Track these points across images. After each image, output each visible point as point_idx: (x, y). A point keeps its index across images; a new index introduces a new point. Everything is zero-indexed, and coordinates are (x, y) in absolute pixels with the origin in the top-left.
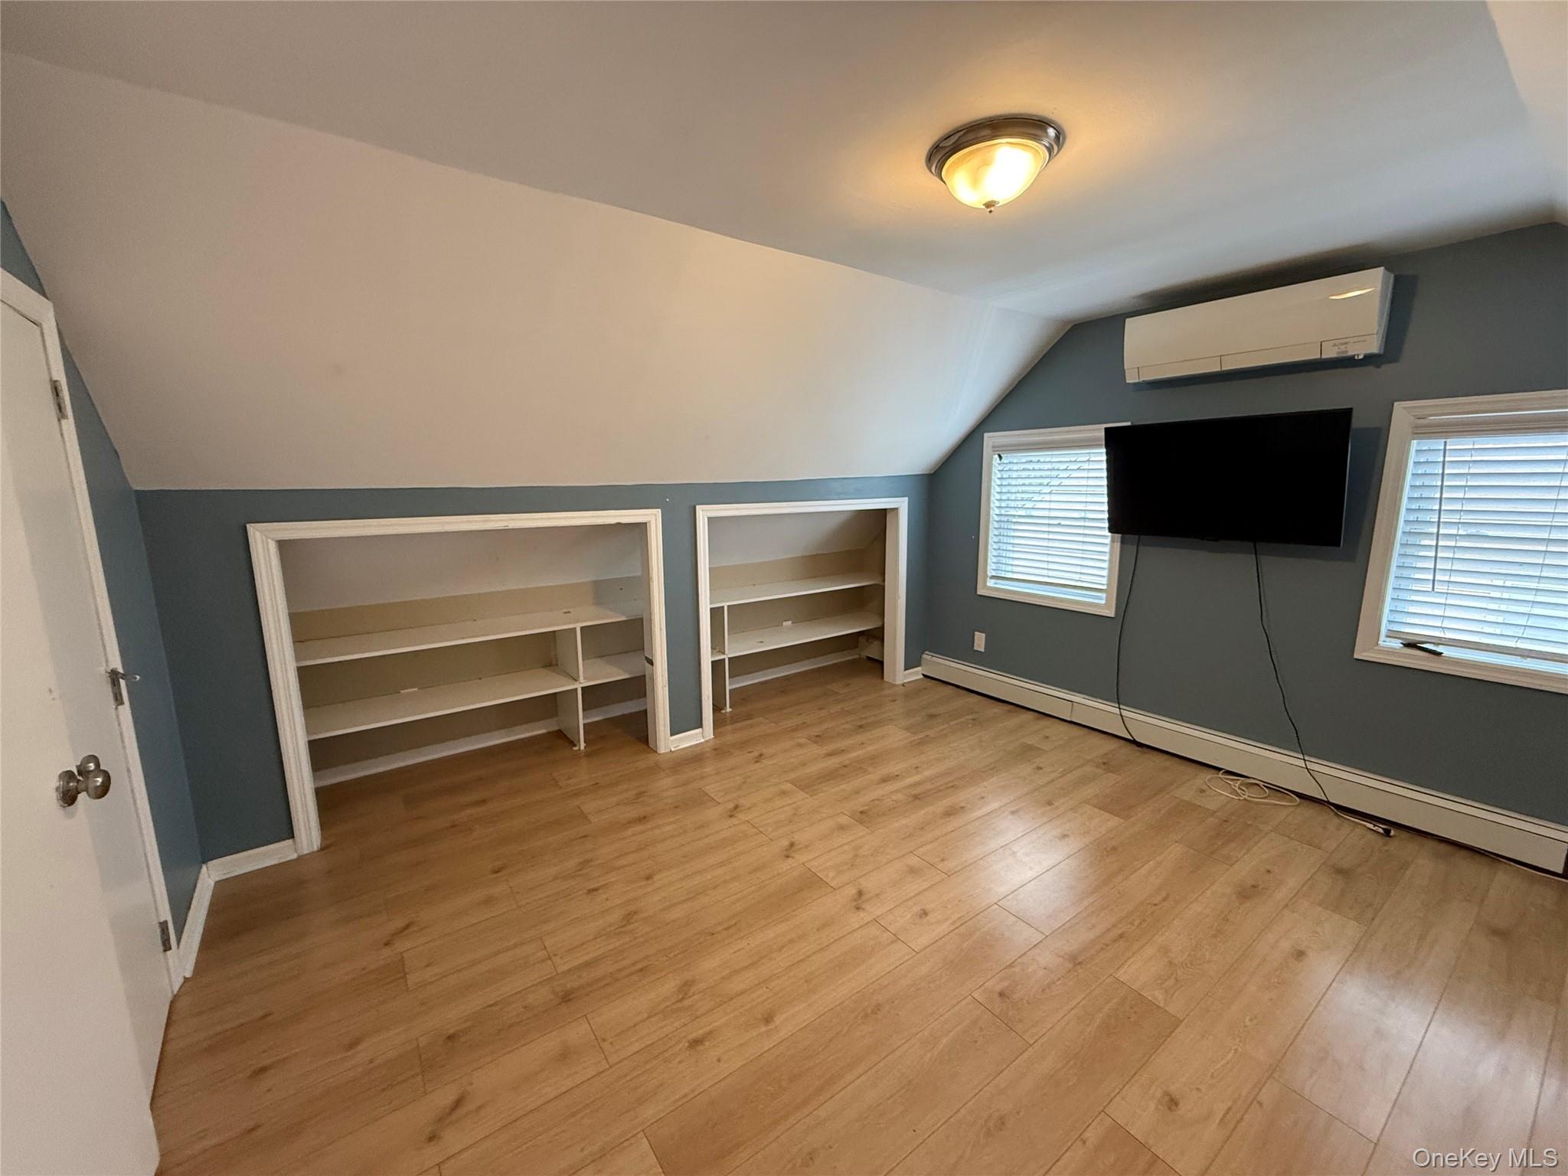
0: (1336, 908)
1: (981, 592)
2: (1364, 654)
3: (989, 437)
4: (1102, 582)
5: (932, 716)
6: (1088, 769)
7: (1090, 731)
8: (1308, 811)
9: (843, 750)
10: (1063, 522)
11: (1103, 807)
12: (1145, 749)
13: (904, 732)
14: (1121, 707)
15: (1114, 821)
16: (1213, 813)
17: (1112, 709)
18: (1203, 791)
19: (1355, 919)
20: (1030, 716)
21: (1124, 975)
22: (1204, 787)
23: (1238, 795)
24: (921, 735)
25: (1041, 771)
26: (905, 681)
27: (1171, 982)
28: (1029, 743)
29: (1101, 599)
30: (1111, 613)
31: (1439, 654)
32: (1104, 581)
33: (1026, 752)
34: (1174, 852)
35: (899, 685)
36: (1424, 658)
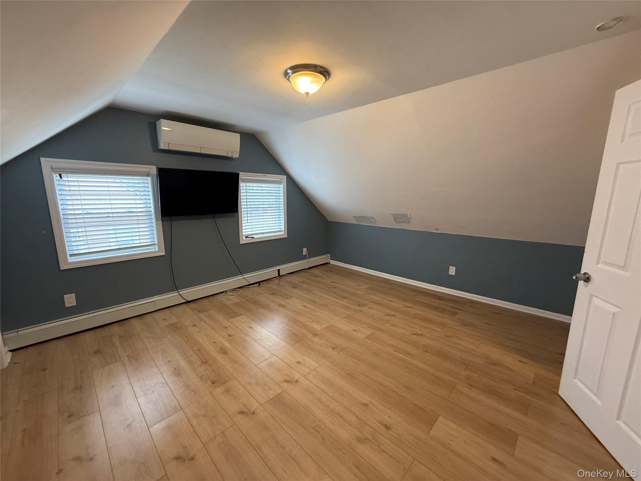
1: (63, 267)
2: (242, 242)
3: (46, 161)
4: (154, 240)
12: (193, 302)
17: (175, 294)
29: (155, 249)
30: (163, 253)
31: (254, 237)
36: (251, 239)
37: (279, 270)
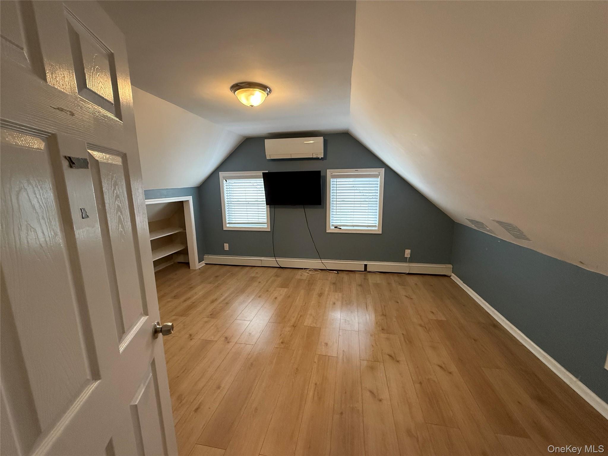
0: (336, 292)
1: (224, 229)
2: (329, 231)
3: (221, 174)
4: (265, 220)
5: (217, 277)
6: (273, 278)
7: (268, 268)
8: (324, 272)
9: (190, 298)
10: (250, 202)
11: (282, 287)
12: (284, 269)
13: (209, 284)
14: (276, 258)
15: (286, 290)
16: (306, 280)
17: (273, 259)
18: (301, 275)
19: (340, 292)
20: (248, 268)
21: (305, 324)
22: (301, 274)
23: (309, 273)
24: (216, 284)
25: (260, 283)
26: (200, 267)
27: (315, 321)
28: (253, 276)
29: (265, 226)
30: (269, 230)
31: (340, 228)
32: (266, 220)
33: (253, 279)
34: (302, 292)
35: (198, 269)
36: (338, 230)
37: (366, 266)
